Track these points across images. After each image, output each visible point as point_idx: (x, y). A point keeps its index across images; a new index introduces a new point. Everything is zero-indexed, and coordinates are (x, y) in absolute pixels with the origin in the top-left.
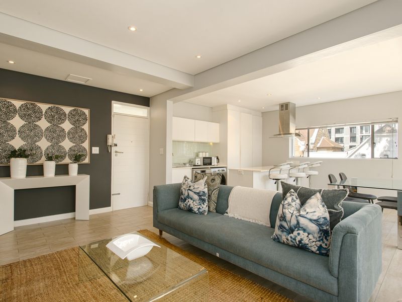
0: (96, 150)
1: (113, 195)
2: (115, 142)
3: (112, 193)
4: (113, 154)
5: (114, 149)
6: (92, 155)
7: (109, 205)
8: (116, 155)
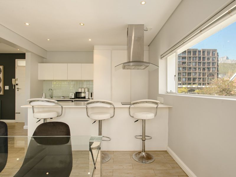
0: (7, 88)
1: (16, 113)
2: (17, 83)
3: (16, 112)
4: (16, 90)
5: (16, 87)
6: (5, 91)
7: (14, 119)
8: (18, 90)
